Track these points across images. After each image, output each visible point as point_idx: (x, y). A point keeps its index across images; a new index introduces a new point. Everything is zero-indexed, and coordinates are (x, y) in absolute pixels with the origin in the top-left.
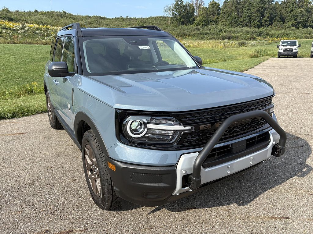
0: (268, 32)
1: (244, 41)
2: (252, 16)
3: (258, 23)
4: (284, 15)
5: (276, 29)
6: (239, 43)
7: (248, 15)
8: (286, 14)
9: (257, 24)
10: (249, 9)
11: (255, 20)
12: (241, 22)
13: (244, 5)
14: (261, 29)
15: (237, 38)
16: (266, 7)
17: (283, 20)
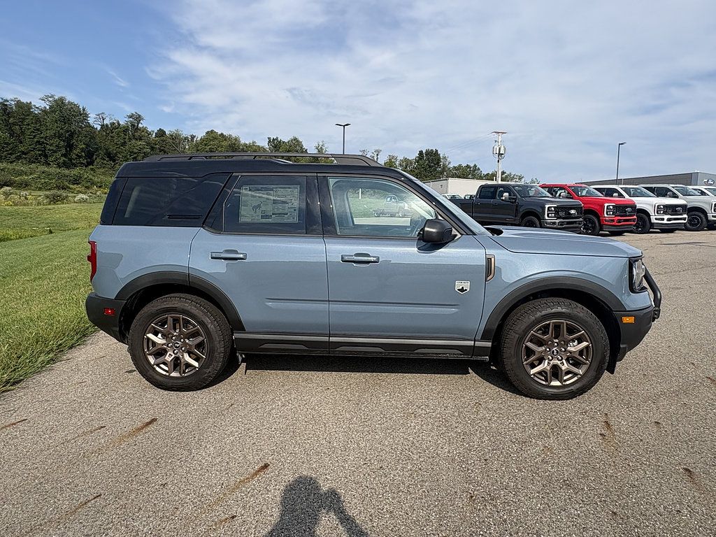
0: (90, 176)
1: (59, 192)
2: (47, 144)
3: (63, 158)
4: (112, 149)
5: (104, 174)
6: (47, 197)
7: (38, 142)
8: (115, 148)
9: (61, 161)
10: (38, 130)
11: (55, 152)
12: (23, 153)
13: (24, 119)
14: (75, 172)
15: (26, 185)
16: (75, 131)
17: (112, 157)
